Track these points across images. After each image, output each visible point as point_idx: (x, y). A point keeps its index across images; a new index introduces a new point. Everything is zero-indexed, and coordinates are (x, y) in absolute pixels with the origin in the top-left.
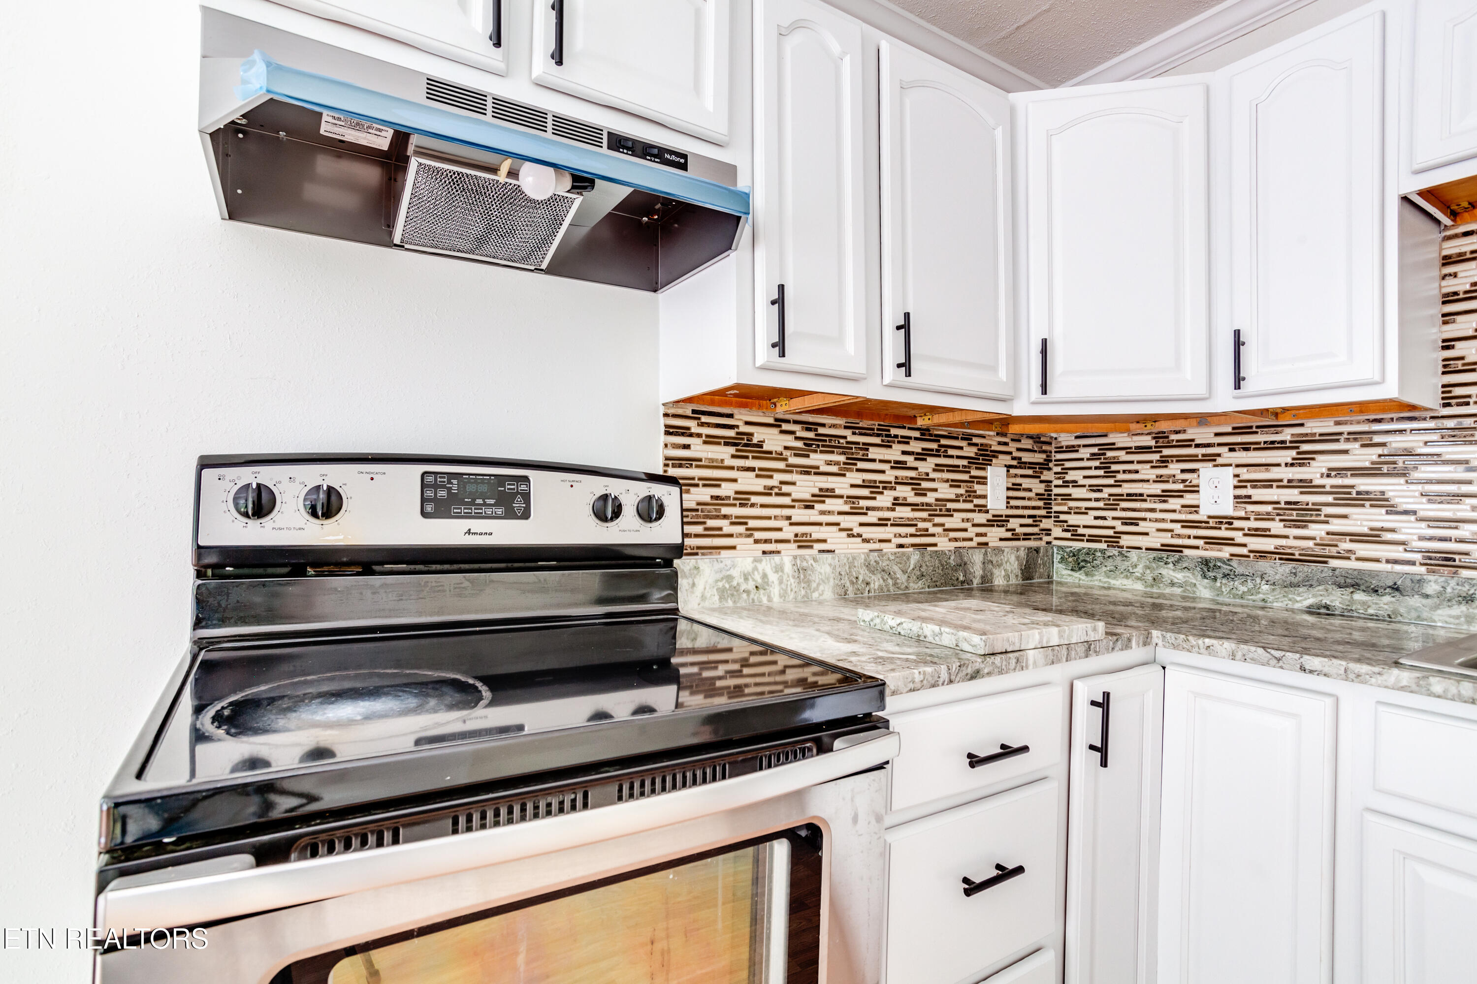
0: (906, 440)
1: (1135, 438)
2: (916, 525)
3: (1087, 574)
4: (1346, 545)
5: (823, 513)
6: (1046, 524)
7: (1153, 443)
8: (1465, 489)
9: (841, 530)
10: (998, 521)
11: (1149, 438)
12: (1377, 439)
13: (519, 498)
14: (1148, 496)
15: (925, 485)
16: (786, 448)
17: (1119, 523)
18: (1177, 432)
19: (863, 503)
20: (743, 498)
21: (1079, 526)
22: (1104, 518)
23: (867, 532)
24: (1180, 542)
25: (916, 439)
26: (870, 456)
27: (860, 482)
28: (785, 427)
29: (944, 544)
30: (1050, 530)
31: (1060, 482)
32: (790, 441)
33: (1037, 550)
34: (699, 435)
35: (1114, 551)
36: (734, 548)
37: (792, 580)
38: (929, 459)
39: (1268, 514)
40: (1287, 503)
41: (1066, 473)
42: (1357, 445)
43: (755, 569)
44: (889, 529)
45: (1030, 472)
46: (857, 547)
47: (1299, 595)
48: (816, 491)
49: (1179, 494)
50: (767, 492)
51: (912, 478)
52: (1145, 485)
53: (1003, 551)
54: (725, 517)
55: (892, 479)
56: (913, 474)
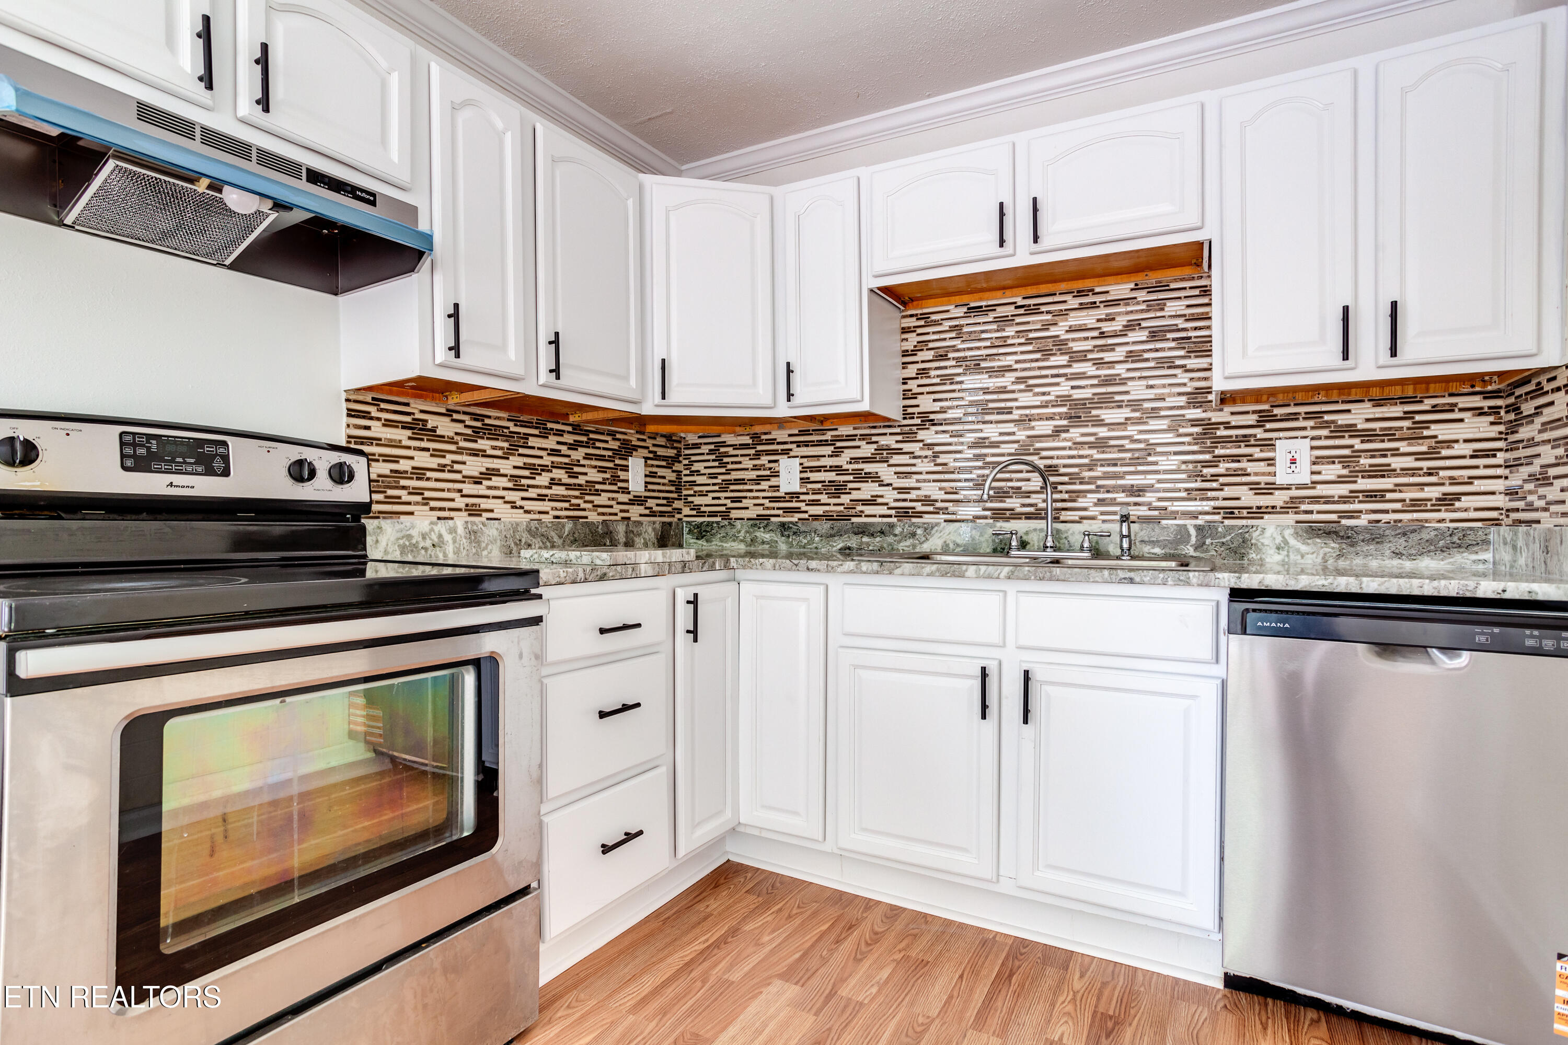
0: (560, 433)
1: (739, 438)
2: (570, 501)
3: (707, 541)
4: (860, 508)
5: (489, 488)
6: (677, 504)
7: (750, 441)
8: (914, 469)
9: (506, 502)
10: (638, 500)
11: (748, 437)
12: (874, 439)
13: (218, 459)
14: (748, 480)
15: (576, 469)
16: (457, 434)
17: (729, 501)
18: (766, 434)
19: (524, 481)
20: (419, 473)
21: (701, 505)
22: (719, 498)
23: (528, 505)
24: (768, 512)
25: (569, 432)
26: (530, 444)
27: (521, 465)
28: (455, 416)
29: (593, 517)
30: (681, 509)
31: (688, 472)
32: (460, 428)
33: (670, 524)
34: (379, 419)
35: (726, 522)
36: (412, 513)
37: (464, 541)
38: (579, 449)
39: (819, 489)
40: (829, 482)
41: (692, 465)
42: (864, 442)
43: (432, 530)
44: (546, 503)
45: (664, 463)
46: (519, 517)
47: (835, 542)
48: (484, 470)
49: (767, 478)
50: (441, 468)
51: (566, 464)
52: (746, 472)
53: (642, 524)
54: (404, 488)
55: (549, 463)
56: (566, 460)
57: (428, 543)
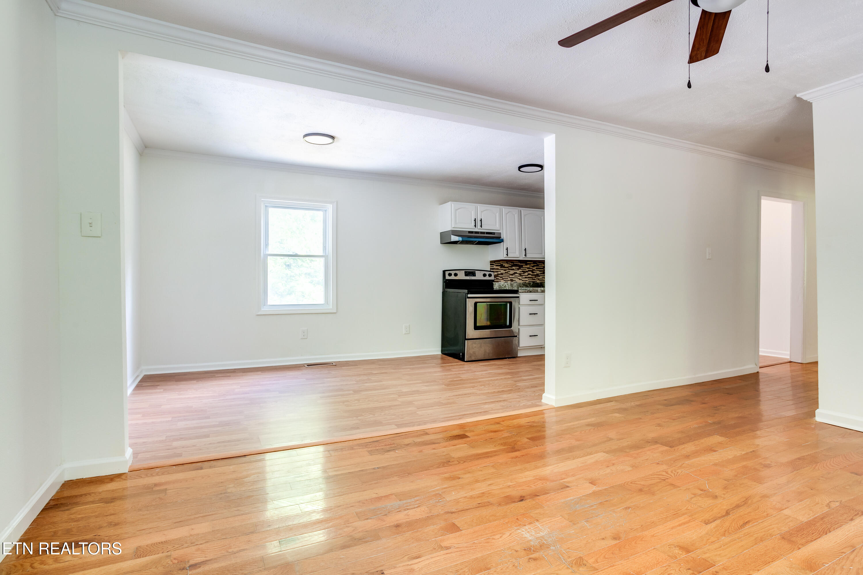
0: (530, 264)
5: (515, 276)
9: (518, 279)
13: (474, 274)
16: (509, 266)
19: (522, 274)
20: (502, 274)
23: (523, 279)
25: (532, 264)
27: (521, 271)
29: (538, 281)
34: (496, 266)
36: (501, 281)
37: (509, 285)
43: (504, 284)
44: (527, 279)
48: (514, 273)
50: (506, 273)
54: (499, 277)
56: (532, 270)
57: (503, 287)
